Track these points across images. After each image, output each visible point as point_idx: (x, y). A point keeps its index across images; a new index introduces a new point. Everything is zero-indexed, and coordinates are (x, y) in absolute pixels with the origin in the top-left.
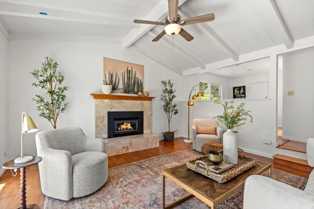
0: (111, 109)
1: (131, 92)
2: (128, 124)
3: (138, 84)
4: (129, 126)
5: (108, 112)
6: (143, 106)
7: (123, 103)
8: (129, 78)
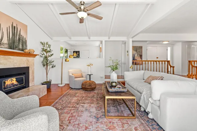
1: (16, 48)
3: (23, 41)
4: (14, 82)
6: (28, 62)
7: (10, 58)
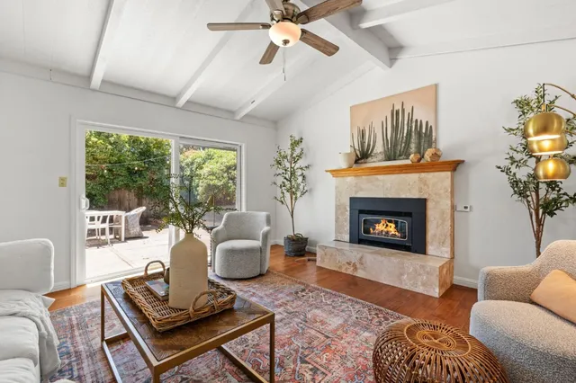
0: (356, 192)
1: (400, 155)
2: (390, 224)
3: (419, 134)
4: (392, 229)
5: (351, 198)
6: (425, 184)
7: (377, 179)
8: (395, 128)
